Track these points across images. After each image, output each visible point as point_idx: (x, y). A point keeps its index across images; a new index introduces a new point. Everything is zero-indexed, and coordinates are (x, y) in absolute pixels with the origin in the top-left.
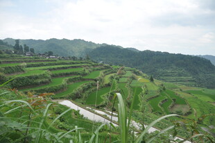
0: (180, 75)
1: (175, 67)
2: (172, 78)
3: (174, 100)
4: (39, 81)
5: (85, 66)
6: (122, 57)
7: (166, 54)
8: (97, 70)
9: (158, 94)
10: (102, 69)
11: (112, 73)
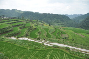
0: (58, 22)
1: (56, 19)
2: (55, 24)
3: (62, 33)
4: (9, 30)
5: (23, 21)
6: (34, 16)
7: (52, 14)
8: (28, 22)
9: (55, 31)
10: (30, 22)
11: (34, 23)
